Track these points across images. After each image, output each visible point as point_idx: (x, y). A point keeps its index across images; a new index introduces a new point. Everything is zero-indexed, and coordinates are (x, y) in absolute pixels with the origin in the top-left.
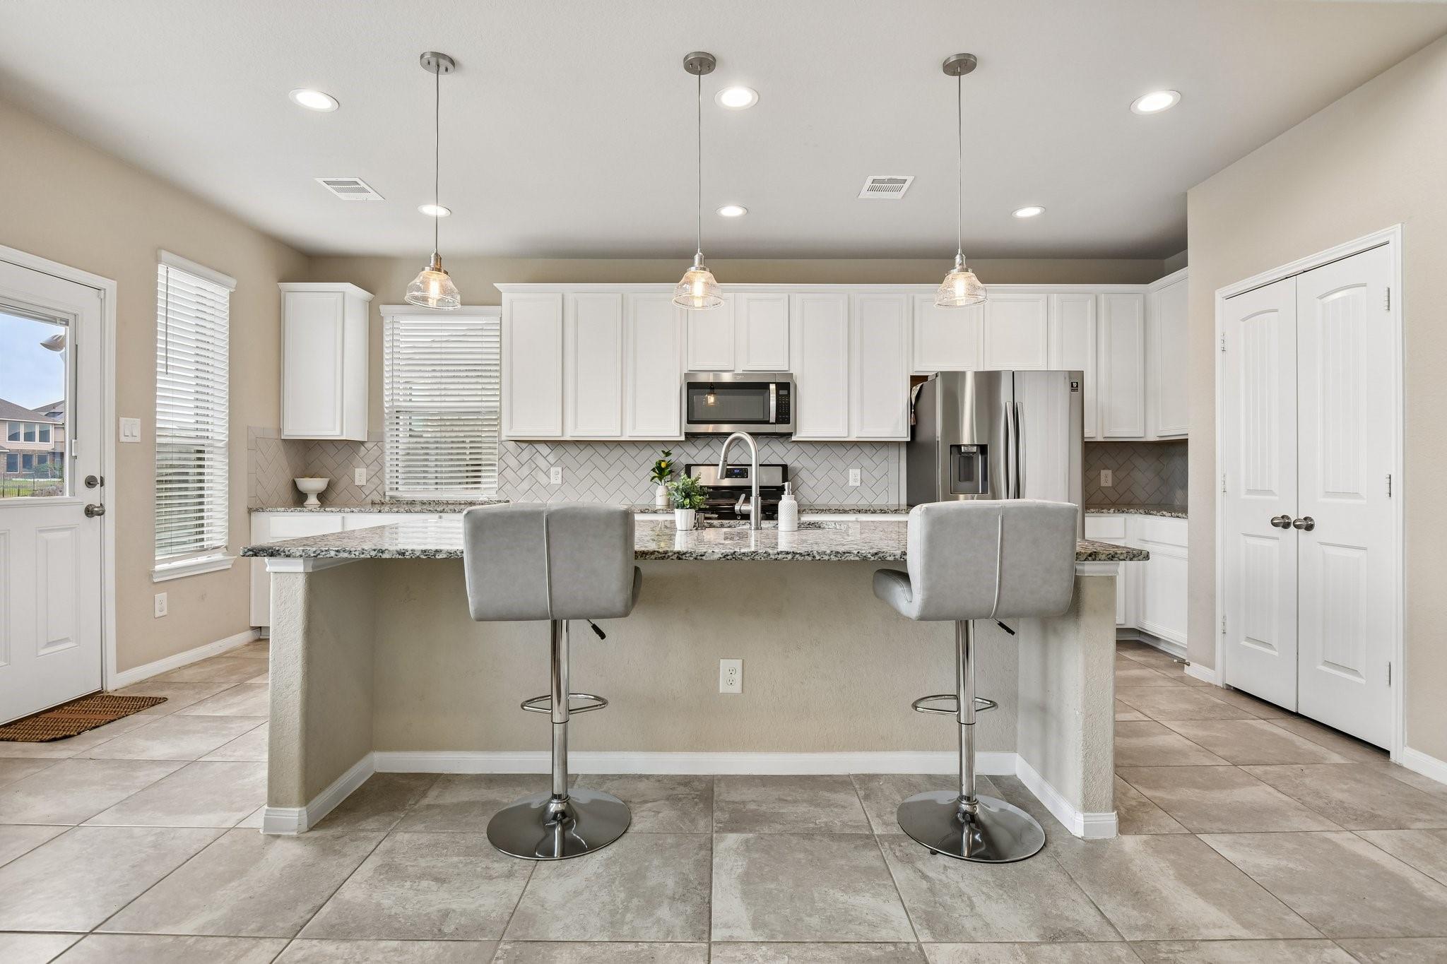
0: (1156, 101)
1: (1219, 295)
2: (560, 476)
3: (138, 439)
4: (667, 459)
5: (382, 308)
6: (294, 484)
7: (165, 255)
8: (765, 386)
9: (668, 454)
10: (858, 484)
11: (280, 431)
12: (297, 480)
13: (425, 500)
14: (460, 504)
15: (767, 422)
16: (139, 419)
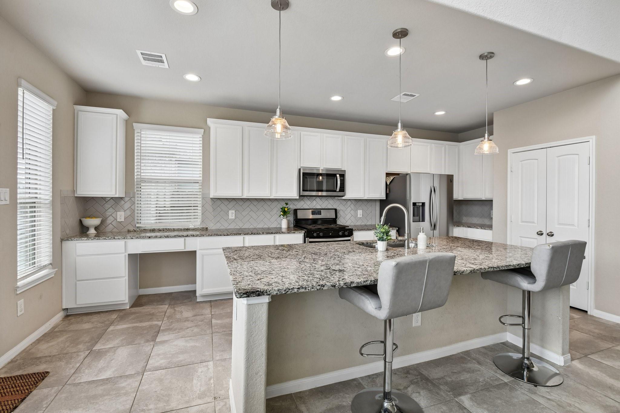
0: (524, 82)
1: (510, 151)
2: (234, 215)
3: (8, 202)
4: (287, 206)
5: (134, 124)
6: (81, 222)
7: (23, 82)
8: (335, 175)
9: (287, 204)
10: (361, 216)
11: (74, 191)
12: (83, 219)
13: (161, 228)
14: (181, 230)
15: (335, 191)
16: (9, 189)
